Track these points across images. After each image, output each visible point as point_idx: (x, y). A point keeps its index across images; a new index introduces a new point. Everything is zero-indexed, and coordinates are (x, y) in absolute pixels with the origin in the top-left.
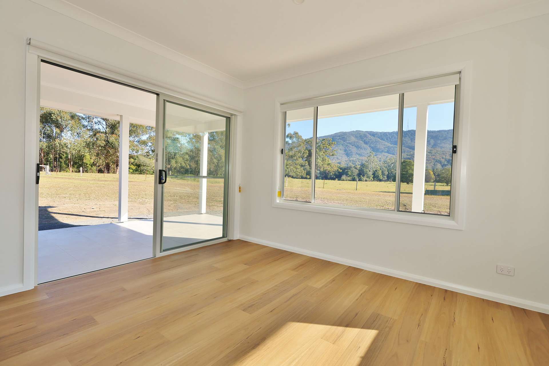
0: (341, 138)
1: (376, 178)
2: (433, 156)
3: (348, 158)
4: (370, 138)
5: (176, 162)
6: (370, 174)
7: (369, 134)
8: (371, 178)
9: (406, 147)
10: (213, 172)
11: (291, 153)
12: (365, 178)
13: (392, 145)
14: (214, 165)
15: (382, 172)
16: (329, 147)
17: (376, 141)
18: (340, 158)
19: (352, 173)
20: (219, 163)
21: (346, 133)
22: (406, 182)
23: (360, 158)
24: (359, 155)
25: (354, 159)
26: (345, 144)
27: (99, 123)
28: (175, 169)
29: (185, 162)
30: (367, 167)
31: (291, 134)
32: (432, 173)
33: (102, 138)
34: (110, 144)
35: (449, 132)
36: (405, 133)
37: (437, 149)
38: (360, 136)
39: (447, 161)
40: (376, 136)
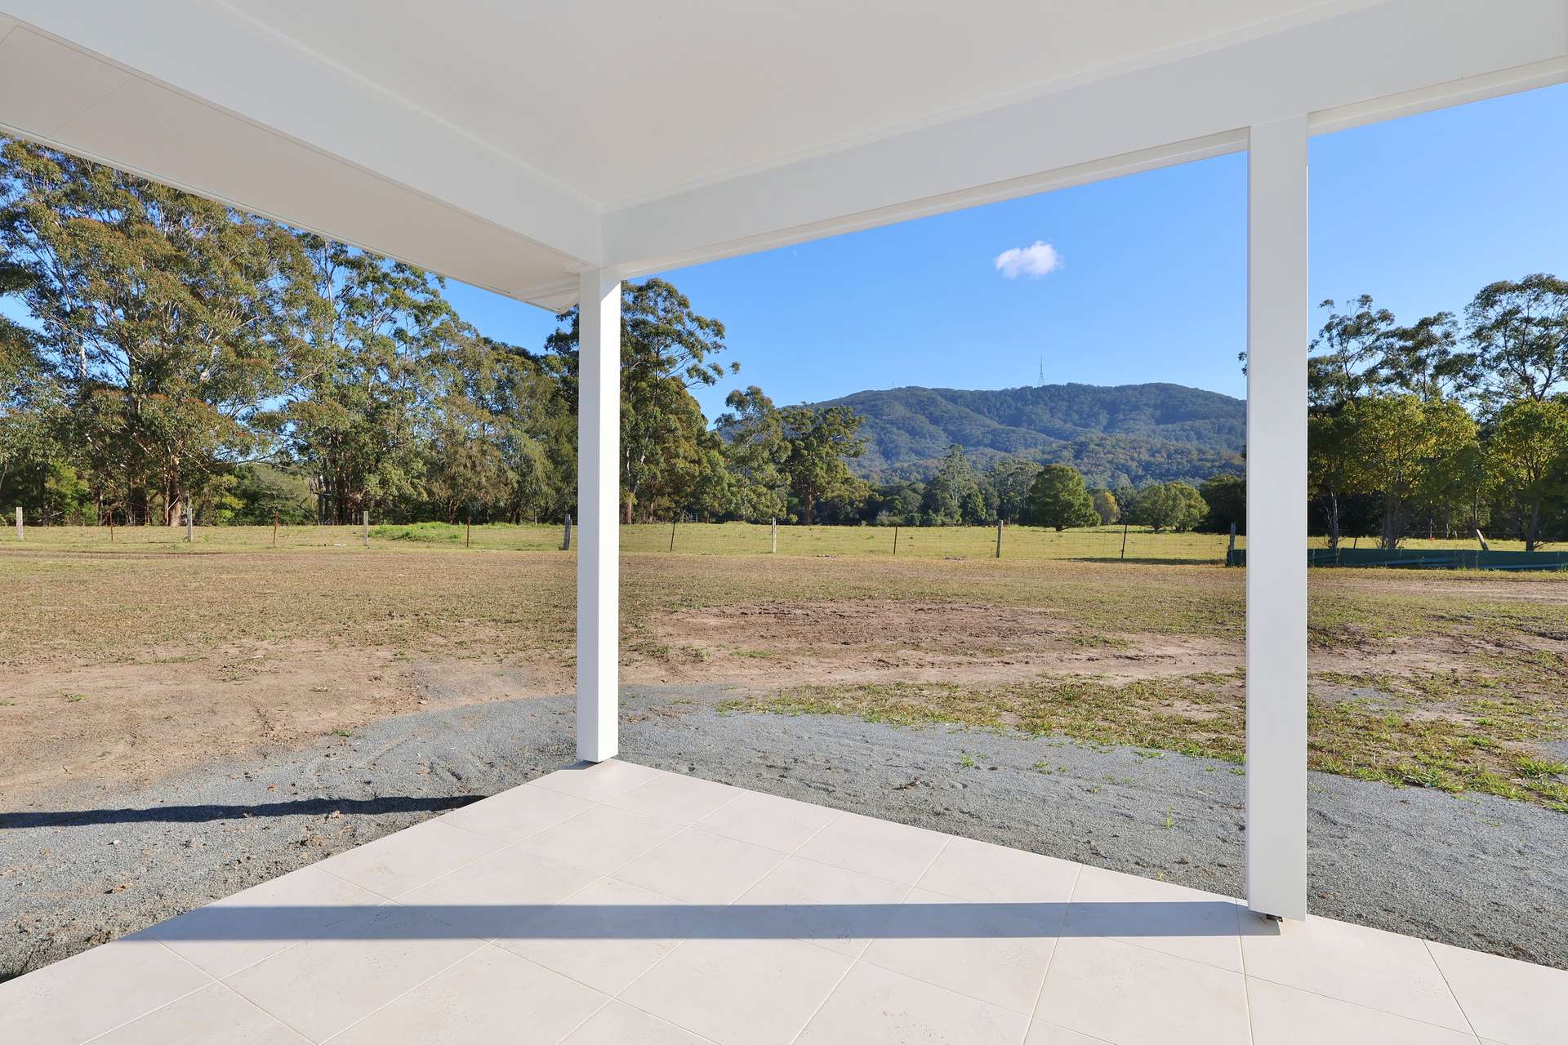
0: (867, 407)
1: (970, 517)
2: (1109, 453)
3: (889, 462)
4: (944, 408)
5: (384, 483)
6: (955, 503)
7: (942, 397)
8: (957, 517)
9: (1038, 431)
10: (505, 510)
11: (742, 450)
12: (939, 519)
13: (1003, 427)
14: (509, 489)
15: (985, 499)
16: (846, 430)
17: (960, 417)
18: (866, 463)
19: (906, 504)
20: (524, 481)
21: (879, 393)
22: (1053, 526)
23: (921, 462)
24: (917, 453)
25: (906, 465)
26: (877, 423)
27: (102, 357)
28: (378, 504)
29: (414, 480)
30: (945, 488)
31: (741, 395)
32: (1112, 499)
33: (114, 407)
34: (143, 426)
35: (1143, 390)
36: (1036, 393)
37: (1118, 436)
38: (919, 402)
39: (1142, 465)
40: (959, 403)
